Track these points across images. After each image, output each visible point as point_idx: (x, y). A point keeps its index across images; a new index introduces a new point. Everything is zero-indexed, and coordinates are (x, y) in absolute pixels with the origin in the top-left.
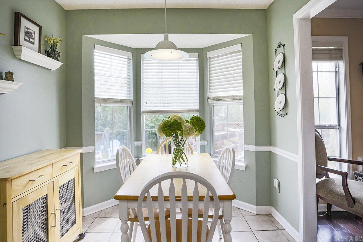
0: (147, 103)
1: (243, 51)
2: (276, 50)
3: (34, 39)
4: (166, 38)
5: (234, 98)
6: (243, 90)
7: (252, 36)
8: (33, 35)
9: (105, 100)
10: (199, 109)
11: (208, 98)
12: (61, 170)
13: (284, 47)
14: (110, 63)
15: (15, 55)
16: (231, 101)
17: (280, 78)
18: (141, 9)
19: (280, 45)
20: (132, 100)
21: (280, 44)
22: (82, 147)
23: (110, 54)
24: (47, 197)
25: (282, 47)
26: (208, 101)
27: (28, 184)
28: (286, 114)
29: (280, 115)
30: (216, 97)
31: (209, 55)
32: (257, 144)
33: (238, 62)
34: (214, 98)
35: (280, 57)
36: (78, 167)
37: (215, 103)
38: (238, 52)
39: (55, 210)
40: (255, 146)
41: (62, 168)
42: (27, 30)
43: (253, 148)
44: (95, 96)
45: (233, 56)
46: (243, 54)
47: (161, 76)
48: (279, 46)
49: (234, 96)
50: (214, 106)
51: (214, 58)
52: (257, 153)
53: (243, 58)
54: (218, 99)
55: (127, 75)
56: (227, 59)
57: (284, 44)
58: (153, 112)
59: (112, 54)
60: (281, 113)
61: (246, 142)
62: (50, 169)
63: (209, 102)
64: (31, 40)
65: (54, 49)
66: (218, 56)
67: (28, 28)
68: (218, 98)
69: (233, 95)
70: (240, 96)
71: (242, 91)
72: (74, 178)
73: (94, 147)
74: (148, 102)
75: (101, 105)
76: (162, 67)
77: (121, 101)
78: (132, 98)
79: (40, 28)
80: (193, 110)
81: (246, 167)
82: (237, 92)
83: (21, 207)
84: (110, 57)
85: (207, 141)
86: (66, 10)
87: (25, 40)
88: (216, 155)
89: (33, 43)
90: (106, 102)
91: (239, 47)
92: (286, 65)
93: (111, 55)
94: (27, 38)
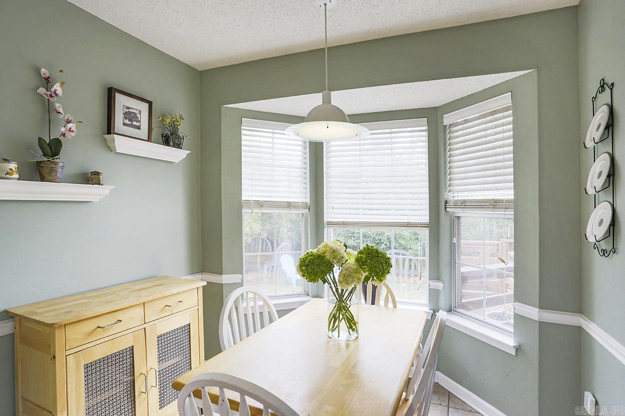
0: (333, 209)
1: (515, 106)
2: (595, 98)
3: (139, 121)
4: (327, 100)
5: (495, 204)
6: (514, 189)
7: (536, 74)
8: (139, 116)
9: (260, 204)
10: (428, 222)
11: (446, 202)
12: (161, 311)
13: (611, 89)
14: (271, 145)
15: (109, 148)
16: (489, 211)
17: (601, 164)
18: (308, 51)
19: (602, 87)
20: (309, 202)
21: (604, 84)
22: (222, 274)
23: (271, 131)
24: (133, 350)
25: (608, 90)
26: (446, 208)
27: (95, 331)
28: (614, 250)
29: (600, 252)
30: (460, 200)
31: (448, 119)
32: (541, 307)
33: (504, 132)
34: (456, 202)
35: (601, 115)
36: (197, 307)
37: (459, 212)
38: (506, 109)
39: (149, 369)
40: (538, 309)
41: (163, 309)
42: (127, 110)
43: (533, 313)
44: (243, 198)
45: (496, 120)
46: (514, 115)
47: (360, 162)
48: (600, 89)
49: (496, 201)
50: (459, 217)
51: (457, 124)
52: (543, 325)
53: (514, 122)
54: (464, 204)
55: (301, 163)
56: (486, 124)
57: (613, 84)
58: (344, 224)
59: (275, 131)
60: (603, 245)
61: (519, 297)
62: (139, 311)
63: (448, 210)
64: (134, 123)
65: (174, 133)
66: (466, 121)
67: (128, 108)
68: (464, 202)
69: (493, 198)
70: (508, 201)
71: (512, 192)
72: (189, 324)
73: (241, 276)
74: (335, 206)
75: (252, 212)
76: (362, 147)
77: (289, 205)
78: (308, 201)
79: (150, 104)
80: (418, 224)
81: (518, 349)
82: (501, 192)
83: (83, 364)
84: (271, 135)
85: (443, 283)
86: (200, 70)
87: (124, 124)
88: (459, 310)
89: (139, 128)
90: (262, 206)
91: (506, 100)
92: (615, 131)
93: (273, 133)
94: (127, 121)
